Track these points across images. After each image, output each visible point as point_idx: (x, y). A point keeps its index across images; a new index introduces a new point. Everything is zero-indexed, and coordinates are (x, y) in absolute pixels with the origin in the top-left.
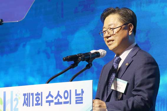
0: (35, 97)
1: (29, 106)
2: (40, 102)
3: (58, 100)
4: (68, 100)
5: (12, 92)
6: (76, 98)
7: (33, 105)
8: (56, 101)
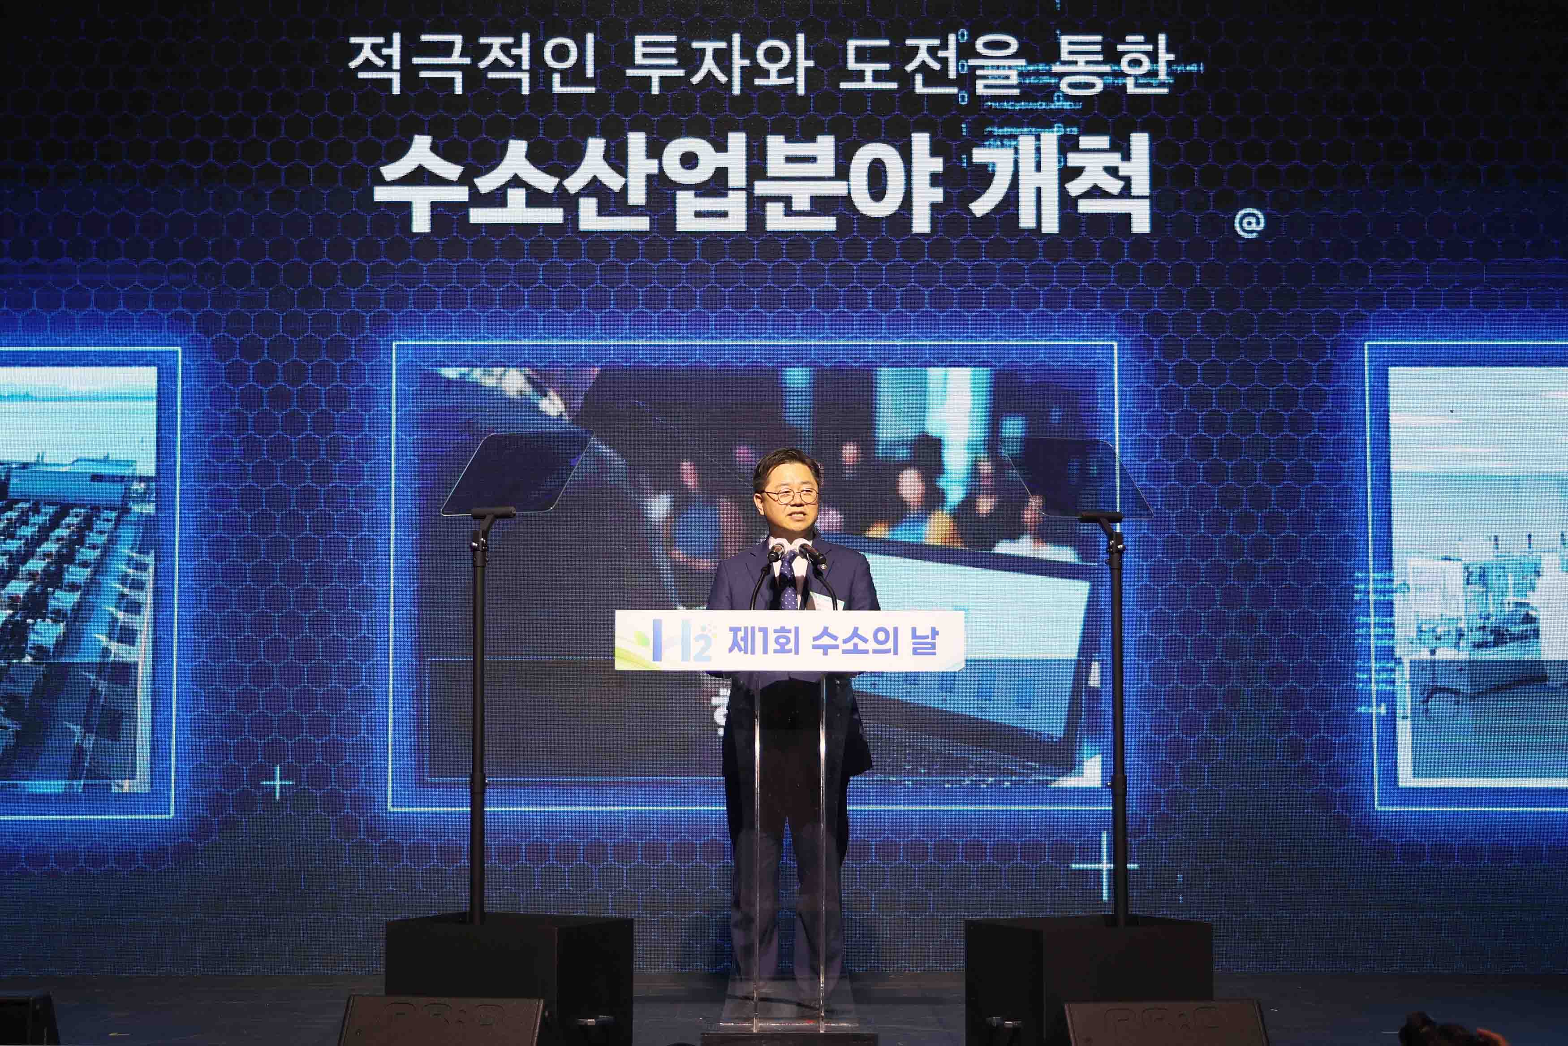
0: (772, 636)
1: (753, 652)
2: (791, 646)
3: (856, 645)
4: (890, 645)
5: (686, 625)
6: (914, 643)
7: (765, 651)
8: (849, 647)
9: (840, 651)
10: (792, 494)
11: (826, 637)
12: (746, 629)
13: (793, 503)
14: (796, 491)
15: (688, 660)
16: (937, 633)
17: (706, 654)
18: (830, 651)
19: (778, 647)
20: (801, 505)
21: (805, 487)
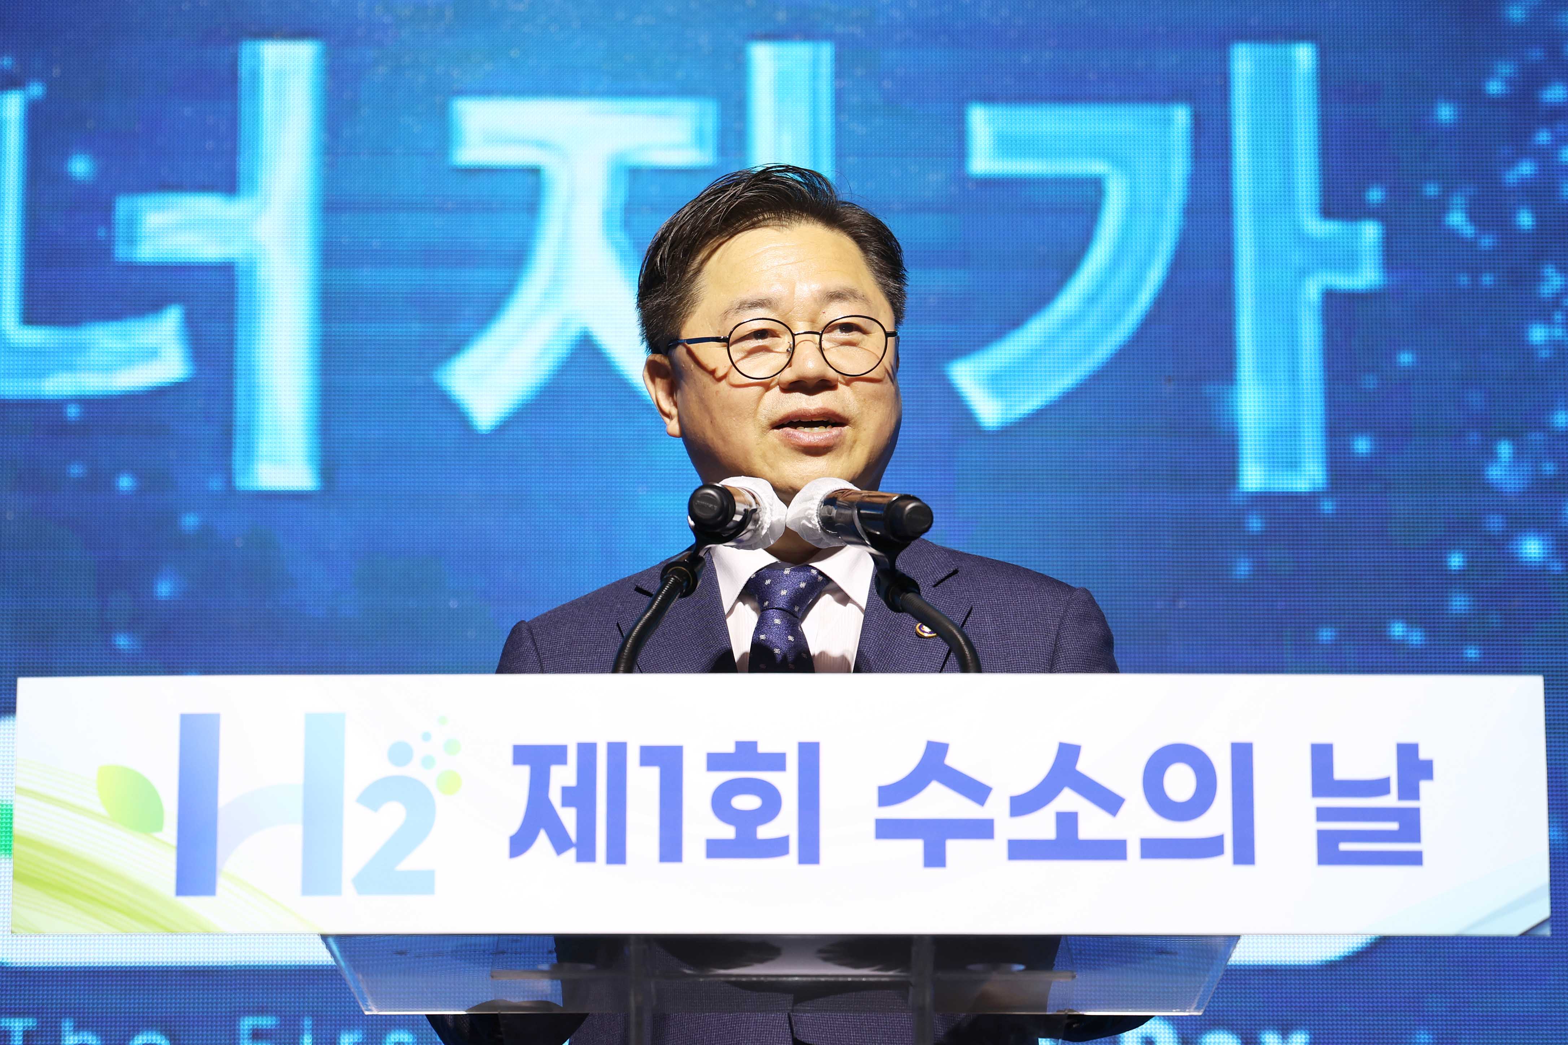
9: (998, 846)
10: (785, 341)
11: (935, 789)
12: (587, 751)
13: (789, 375)
14: (800, 327)
15: (332, 887)
16: (1426, 770)
17: (410, 863)
18: (954, 847)
19: (728, 832)
20: (822, 385)
21: (837, 312)
